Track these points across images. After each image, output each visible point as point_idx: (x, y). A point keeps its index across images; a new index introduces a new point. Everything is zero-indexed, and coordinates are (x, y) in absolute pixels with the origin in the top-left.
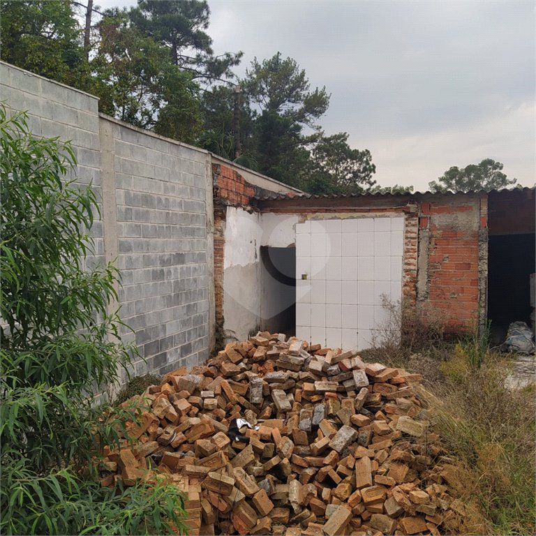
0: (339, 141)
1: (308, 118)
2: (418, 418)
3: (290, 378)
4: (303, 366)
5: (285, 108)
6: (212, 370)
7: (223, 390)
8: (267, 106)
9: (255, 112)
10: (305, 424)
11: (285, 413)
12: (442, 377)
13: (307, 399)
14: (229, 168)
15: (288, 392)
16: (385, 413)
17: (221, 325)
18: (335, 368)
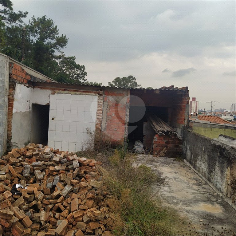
0: (71, 60)
1: (58, 47)
2: (99, 180)
3: (44, 164)
4: (50, 159)
5: (47, 41)
6: (4, 161)
7: (9, 171)
8: (38, 39)
9: (32, 41)
10: (50, 185)
11: (40, 180)
12: (109, 163)
13: (51, 174)
14: (18, 65)
15: (42, 171)
16: (85, 179)
17: (10, 140)
18: (65, 160)
